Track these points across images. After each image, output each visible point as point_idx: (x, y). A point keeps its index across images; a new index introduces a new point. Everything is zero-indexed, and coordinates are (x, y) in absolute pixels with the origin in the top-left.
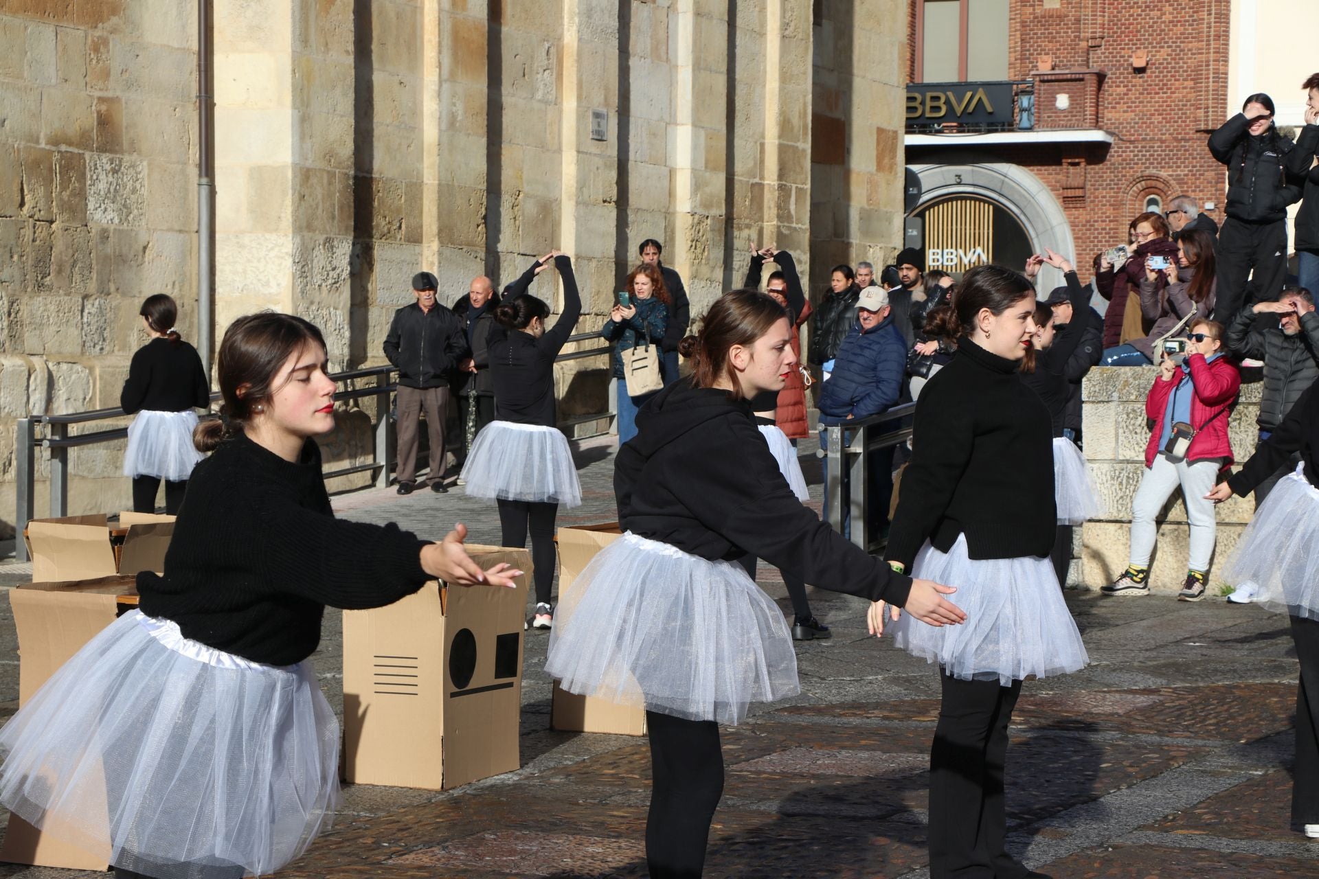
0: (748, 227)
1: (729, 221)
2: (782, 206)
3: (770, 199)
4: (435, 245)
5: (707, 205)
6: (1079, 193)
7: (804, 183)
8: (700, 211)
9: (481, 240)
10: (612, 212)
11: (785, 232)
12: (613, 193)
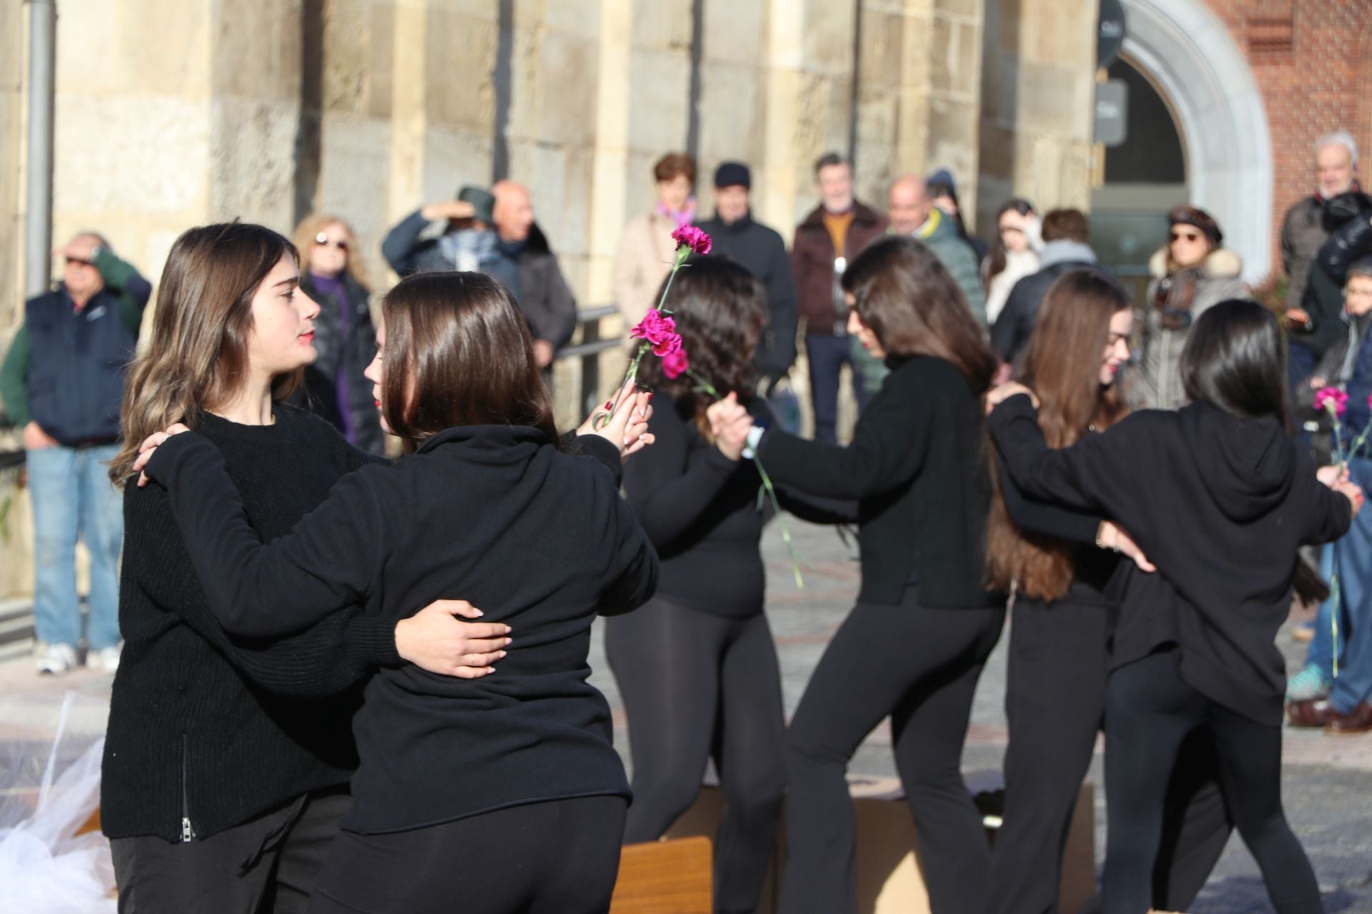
0: (880, 96)
1: (855, 89)
2: (937, 59)
3: (916, 43)
4: (417, 124)
5: (824, 54)
6: (1281, 32)
7: (971, 13)
8: (816, 66)
9: (487, 114)
10: (681, 66)
11: (941, 107)
12: (684, 31)
